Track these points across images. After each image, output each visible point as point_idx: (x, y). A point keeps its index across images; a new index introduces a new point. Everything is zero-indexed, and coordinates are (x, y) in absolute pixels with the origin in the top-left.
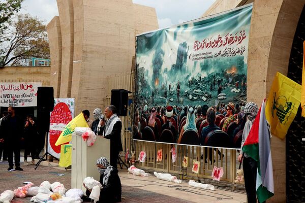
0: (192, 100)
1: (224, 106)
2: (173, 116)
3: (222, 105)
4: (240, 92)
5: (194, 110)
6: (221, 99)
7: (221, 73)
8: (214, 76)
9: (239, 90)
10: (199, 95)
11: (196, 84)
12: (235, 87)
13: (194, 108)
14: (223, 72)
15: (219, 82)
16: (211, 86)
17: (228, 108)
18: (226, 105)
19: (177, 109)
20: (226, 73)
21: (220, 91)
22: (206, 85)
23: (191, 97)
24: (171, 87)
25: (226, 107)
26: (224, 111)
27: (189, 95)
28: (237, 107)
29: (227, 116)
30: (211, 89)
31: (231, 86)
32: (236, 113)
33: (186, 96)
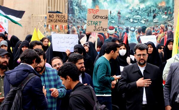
0: (133, 22)
1: (158, 27)
2: (115, 34)
3: (156, 26)
4: (168, 18)
5: (135, 29)
6: (156, 23)
7: (155, 5)
8: (150, 7)
9: (167, 17)
10: (138, 20)
11: (136, 11)
12: (164, 15)
13: (135, 28)
14: (156, 4)
15: (154, 11)
16: (148, 14)
17: (160, 28)
18: (159, 26)
19: (119, 29)
20: (158, 5)
21: (154, 17)
22: (144, 13)
23: (131, 20)
24: (112, 12)
25: (159, 28)
26: (157, 30)
27: (130, 19)
28: (166, 27)
29: (160, 33)
30: (148, 16)
31: (162, 14)
32: (166, 31)
33: (127, 19)
